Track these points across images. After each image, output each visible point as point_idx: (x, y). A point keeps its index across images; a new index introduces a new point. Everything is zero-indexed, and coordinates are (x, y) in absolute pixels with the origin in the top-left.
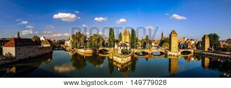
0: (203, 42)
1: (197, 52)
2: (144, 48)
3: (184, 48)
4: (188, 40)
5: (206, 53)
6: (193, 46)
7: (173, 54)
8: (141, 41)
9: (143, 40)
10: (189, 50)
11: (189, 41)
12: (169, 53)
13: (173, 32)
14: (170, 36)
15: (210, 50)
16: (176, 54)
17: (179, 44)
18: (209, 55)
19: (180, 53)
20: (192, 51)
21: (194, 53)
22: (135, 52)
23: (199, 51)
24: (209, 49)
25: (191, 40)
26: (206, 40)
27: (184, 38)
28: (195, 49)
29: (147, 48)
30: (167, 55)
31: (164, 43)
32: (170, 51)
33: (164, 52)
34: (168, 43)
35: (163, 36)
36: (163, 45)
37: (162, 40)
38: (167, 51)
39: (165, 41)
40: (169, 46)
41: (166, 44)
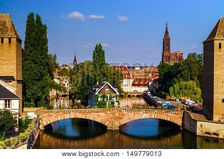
2: (85, 104)
8: (71, 74)
9: (77, 67)
12: (203, 126)
14: (209, 45)
22: (45, 122)
29: (102, 105)
30: (194, 134)
31: (175, 79)
32: (209, 117)
33: (179, 124)
34: (196, 78)
35: (169, 48)
36: (171, 89)
37: (167, 64)
38: (193, 117)
39: (180, 71)
40: (199, 96)
41: (185, 83)
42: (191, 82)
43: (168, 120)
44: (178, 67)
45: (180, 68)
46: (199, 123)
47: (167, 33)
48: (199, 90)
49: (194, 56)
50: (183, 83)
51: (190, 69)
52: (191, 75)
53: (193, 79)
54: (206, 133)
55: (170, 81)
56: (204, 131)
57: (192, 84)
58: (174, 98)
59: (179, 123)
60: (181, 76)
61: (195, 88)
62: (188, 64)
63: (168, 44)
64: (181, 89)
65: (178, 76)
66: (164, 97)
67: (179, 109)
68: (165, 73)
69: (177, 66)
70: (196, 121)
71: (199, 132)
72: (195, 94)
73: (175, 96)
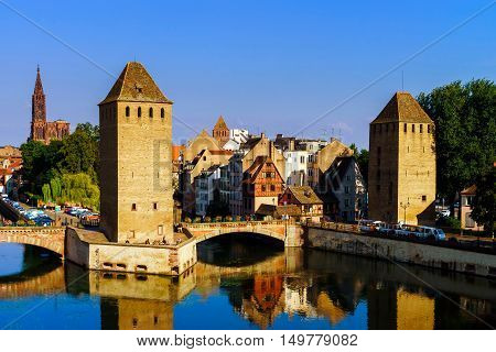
0: (379, 162)
1: (329, 240)
3: (218, 210)
4: (251, 143)
5: (403, 251)
6: (298, 194)
7: (132, 258)
10: (259, 228)
11: (261, 150)
12: (101, 253)
13: (131, 80)
14: (108, 110)
15: (444, 224)
16: (156, 262)
17: (184, 176)
18: (430, 268)
19: (187, 253)
20: (291, 236)
21: (307, 249)
23: (344, 234)
24: (427, 216)
25: (281, 143)
26: (405, 140)
27: (221, 132)
28: (315, 215)
30: (84, 268)
31: (54, 170)
32: (111, 236)
33: (57, 251)
34: (91, 169)
35: (44, 113)
36: (46, 188)
37: (39, 144)
38: (82, 237)
39: (62, 156)
40: (96, 199)
41: (70, 177)
42: (82, 175)
43: (38, 244)
44: (59, 147)
45: (62, 150)
46: (92, 248)
47: (39, 85)
48: (96, 189)
49: (86, 129)
50: (68, 177)
51: (81, 152)
52: (82, 162)
53: (85, 170)
54: (106, 264)
55: (45, 173)
56: (102, 260)
57: (85, 178)
58: (52, 205)
59: (58, 248)
60: (65, 164)
61: (90, 186)
62: (77, 143)
63: (42, 107)
64: (63, 187)
65: (59, 164)
66: (33, 204)
67: (58, 224)
68: (35, 160)
69: (57, 145)
70: (88, 245)
71: (92, 264)
72: (89, 196)
73: (54, 199)
